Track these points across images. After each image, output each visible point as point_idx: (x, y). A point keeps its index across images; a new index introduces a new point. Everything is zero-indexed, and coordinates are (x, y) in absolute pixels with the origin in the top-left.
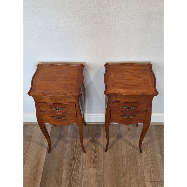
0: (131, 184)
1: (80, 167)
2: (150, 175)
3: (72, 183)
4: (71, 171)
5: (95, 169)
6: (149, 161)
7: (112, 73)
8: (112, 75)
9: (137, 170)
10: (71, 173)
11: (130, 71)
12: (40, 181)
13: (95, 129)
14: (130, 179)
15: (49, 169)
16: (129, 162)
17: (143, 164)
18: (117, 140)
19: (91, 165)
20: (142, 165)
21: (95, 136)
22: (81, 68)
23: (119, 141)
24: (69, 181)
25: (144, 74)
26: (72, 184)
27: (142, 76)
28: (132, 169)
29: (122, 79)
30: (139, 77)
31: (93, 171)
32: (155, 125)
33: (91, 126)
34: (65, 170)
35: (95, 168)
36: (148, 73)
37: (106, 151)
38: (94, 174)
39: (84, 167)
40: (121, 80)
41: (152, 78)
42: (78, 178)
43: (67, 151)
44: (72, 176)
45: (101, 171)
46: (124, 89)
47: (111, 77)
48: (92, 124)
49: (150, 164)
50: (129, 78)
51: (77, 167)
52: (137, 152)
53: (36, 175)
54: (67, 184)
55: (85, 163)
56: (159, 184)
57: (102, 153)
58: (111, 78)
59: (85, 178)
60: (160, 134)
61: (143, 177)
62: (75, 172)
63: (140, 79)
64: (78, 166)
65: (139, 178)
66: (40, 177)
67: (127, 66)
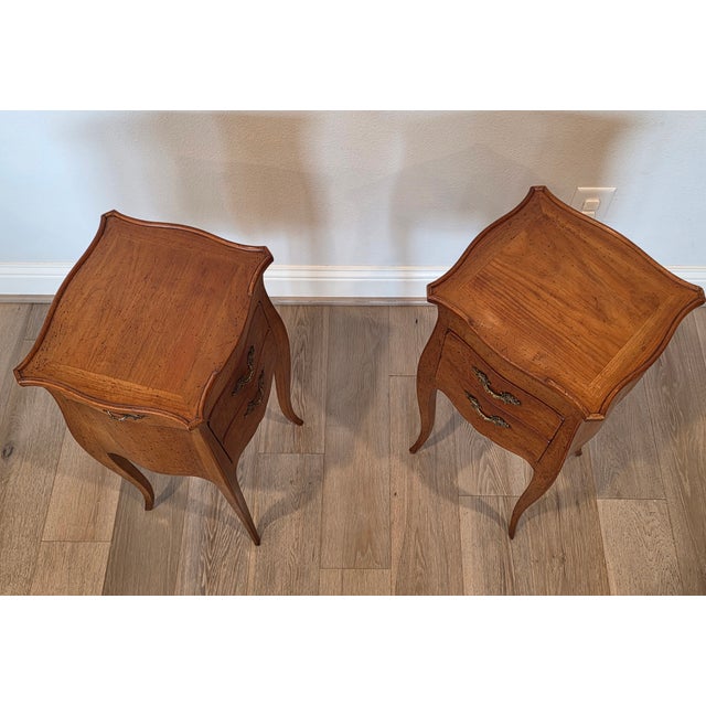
2: (477, 474)
5: (298, 455)
7: (523, 234)
11: (593, 267)
19: (286, 445)
25: (631, 314)
27: (615, 315)
29: (534, 278)
30: (599, 312)
31: (290, 462)
38: (295, 471)
40: (529, 280)
41: (644, 349)
46: (504, 319)
47: (505, 250)
50: (562, 293)
55: (267, 436)
58: (501, 253)
63: (596, 324)
67: (608, 240)
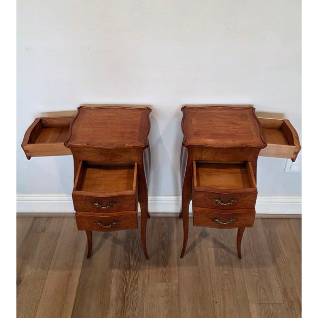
0: (225, 306)
1: (140, 282)
2: (257, 293)
3: (127, 305)
4: (125, 287)
5: (165, 284)
6: (254, 271)
8: (194, 121)
9: (235, 286)
10: (124, 291)
12: (73, 302)
13: (163, 224)
14: (224, 299)
15: (88, 284)
16: (221, 273)
17: (245, 277)
18: (200, 240)
19: (159, 279)
20: (243, 277)
21: (165, 234)
22: (146, 112)
23: (204, 241)
24: (122, 302)
25: (243, 120)
26: (126, 308)
27: (240, 123)
28: (227, 285)
29: (209, 126)
30: (235, 124)
31: (161, 287)
32: (261, 218)
33: (158, 219)
34: (114, 286)
35: (165, 282)
36: (249, 119)
37: (182, 256)
38: (164, 292)
39: (146, 281)
42: (137, 298)
43: (118, 256)
44: (127, 295)
45: (175, 288)
47: (193, 124)
48: (159, 215)
49: (256, 276)
50: (220, 125)
51: (135, 280)
52: (234, 258)
53: (66, 293)
54: (118, 306)
55: (149, 275)
56: (271, 307)
57: (176, 260)
59: (149, 298)
60: (270, 232)
61: (245, 297)
62: (132, 289)
63: (238, 127)
64: (137, 280)
65: (238, 298)
66: (73, 296)
